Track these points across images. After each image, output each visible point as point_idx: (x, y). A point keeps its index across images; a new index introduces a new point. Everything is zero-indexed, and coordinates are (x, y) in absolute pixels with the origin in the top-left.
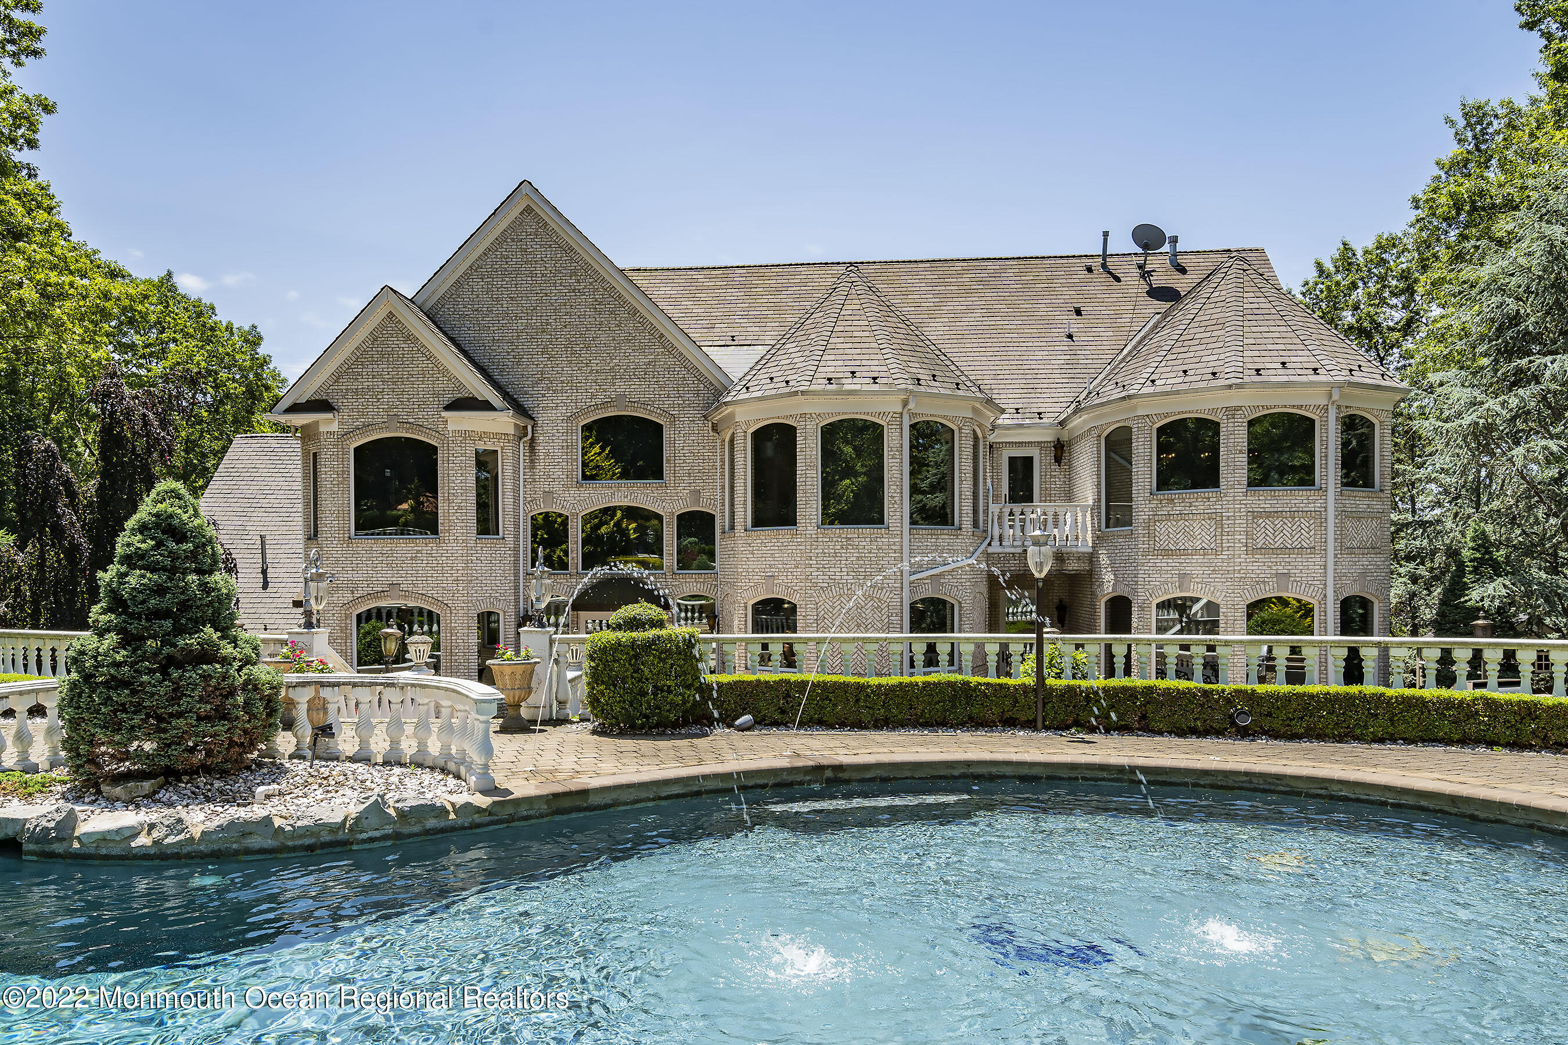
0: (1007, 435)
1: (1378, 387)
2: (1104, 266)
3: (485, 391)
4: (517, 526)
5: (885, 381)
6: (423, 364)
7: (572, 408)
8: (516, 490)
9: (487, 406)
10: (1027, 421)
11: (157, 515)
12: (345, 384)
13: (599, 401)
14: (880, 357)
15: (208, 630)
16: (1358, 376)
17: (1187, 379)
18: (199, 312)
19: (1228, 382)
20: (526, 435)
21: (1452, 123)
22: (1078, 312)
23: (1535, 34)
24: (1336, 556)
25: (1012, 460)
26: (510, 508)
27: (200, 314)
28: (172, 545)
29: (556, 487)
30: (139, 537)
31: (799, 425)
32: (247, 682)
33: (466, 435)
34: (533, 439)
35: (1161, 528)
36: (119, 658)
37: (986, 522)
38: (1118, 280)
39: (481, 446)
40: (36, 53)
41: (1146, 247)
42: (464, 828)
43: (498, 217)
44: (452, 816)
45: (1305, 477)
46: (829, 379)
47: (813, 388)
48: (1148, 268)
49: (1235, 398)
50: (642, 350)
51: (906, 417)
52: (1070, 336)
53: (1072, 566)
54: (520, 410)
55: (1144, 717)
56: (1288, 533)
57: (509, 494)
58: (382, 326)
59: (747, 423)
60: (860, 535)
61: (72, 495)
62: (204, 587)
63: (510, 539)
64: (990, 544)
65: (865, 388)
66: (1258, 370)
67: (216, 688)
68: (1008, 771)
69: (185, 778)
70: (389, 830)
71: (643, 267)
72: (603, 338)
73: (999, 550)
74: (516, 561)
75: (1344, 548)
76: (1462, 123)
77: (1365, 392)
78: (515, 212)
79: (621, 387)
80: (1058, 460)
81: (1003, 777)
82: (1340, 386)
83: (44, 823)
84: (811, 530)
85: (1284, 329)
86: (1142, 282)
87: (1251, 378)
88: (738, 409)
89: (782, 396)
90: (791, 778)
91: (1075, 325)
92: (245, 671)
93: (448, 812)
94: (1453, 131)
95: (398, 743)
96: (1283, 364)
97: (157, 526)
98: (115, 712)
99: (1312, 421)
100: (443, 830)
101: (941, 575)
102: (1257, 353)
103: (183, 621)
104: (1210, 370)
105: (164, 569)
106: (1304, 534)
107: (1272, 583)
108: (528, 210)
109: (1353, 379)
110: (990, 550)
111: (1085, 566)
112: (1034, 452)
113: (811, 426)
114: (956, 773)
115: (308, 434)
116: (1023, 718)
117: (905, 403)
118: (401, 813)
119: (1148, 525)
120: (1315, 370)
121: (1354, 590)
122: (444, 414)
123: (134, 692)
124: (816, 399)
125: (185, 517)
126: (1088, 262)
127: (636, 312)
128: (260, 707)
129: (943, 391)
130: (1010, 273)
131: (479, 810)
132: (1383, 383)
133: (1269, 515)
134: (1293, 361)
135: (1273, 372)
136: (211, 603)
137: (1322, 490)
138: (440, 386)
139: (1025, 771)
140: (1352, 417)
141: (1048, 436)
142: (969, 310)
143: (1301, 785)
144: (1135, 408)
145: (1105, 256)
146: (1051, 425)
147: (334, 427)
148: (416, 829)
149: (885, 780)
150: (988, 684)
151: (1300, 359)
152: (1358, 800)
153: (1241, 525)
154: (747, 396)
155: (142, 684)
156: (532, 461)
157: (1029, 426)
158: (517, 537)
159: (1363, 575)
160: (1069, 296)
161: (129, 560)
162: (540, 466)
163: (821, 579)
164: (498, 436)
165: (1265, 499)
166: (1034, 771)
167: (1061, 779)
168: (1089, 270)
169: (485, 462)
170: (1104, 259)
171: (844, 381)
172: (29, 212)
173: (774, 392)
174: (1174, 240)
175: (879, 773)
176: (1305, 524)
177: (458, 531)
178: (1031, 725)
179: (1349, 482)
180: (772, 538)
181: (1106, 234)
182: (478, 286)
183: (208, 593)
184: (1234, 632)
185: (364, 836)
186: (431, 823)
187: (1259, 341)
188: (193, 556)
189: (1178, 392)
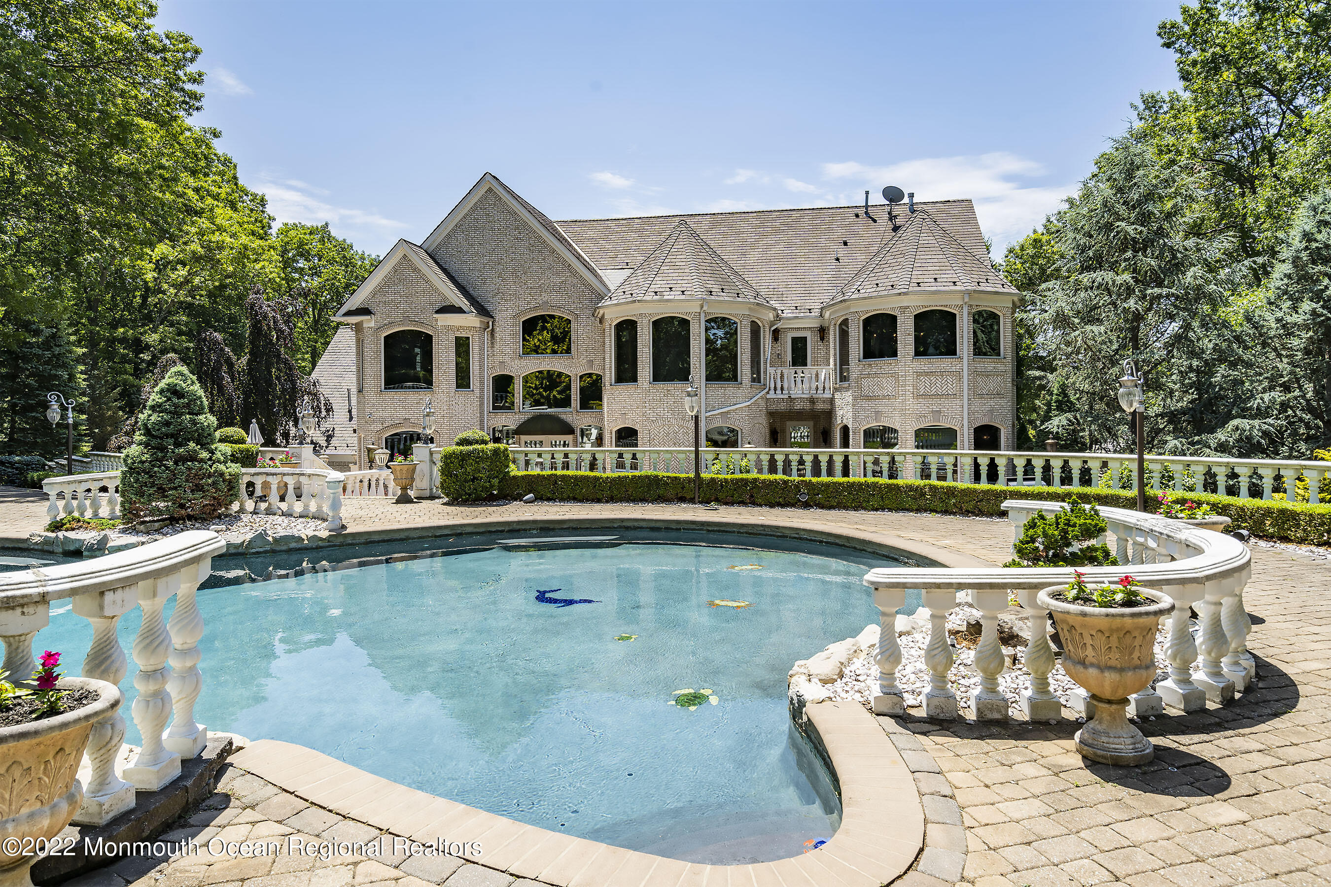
0: (790, 324)
1: (996, 293)
2: (866, 213)
3: (461, 301)
4: (482, 382)
5: (689, 293)
6: (422, 283)
7: (517, 311)
8: (481, 361)
9: (460, 310)
10: (802, 315)
11: (168, 385)
12: (378, 298)
13: (532, 306)
14: (689, 278)
15: (192, 445)
16: (984, 287)
17: (878, 289)
18: (344, 248)
19: (899, 291)
20: (488, 327)
21: (1136, 108)
22: (845, 244)
23: (1171, 50)
24: (969, 400)
25: (794, 340)
26: (477, 372)
27: (343, 249)
28: (175, 400)
29: (507, 359)
30: (159, 396)
31: (639, 321)
32: (216, 471)
33: (449, 328)
34: (493, 330)
35: (865, 382)
36: (144, 459)
37: (765, 379)
38: (875, 221)
39: (459, 334)
40: (198, 109)
41: (891, 200)
42: (312, 548)
43: (473, 193)
44: (306, 542)
45: (951, 350)
46: (656, 293)
47: (646, 298)
48: (894, 213)
49: (905, 301)
50: (558, 274)
51: (703, 315)
52: (838, 259)
53: (820, 406)
54: (483, 311)
55: (752, 496)
56: (939, 385)
57: (477, 364)
58: (400, 263)
59: (611, 319)
60: (675, 388)
61: (231, 365)
62: (194, 423)
63: (477, 391)
64: (768, 393)
65: (677, 297)
66: (918, 283)
67: (196, 475)
68: (644, 524)
69: (181, 522)
70: (268, 548)
71: (579, 219)
72: (535, 267)
73: (774, 396)
74: (482, 405)
75: (976, 394)
76: (1142, 107)
77: (989, 296)
78: (482, 191)
79: (545, 297)
80: (822, 339)
81: (641, 528)
82: (969, 293)
83: (92, 541)
84: (646, 385)
85: (941, 256)
86: (890, 223)
87: (914, 288)
88: (606, 311)
89: (627, 303)
90: (518, 527)
91: (842, 252)
92: (214, 466)
93: (303, 540)
94: (1137, 112)
95: (308, 506)
96: (935, 279)
97: (168, 390)
98: (141, 486)
99: (955, 315)
100: (300, 549)
101: (728, 412)
102: (921, 273)
103: (180, 440)
104: (891, 284)
105: (170, 412)
106: (950, 385)
107: (930, 417)
108: (490, 190)
109: (980, 288)
110: (768, 396)
111: (827, 407)
112: (808, 334)
113: (645, 321)
114: (616, 525)
115: (358, 328)
116: (688, 497)
117: (702, 307)
118: (275, 539)
119: (858, 380)
120: (954, 283)
121: (985, 421)
122: (435, 316)
123: (151, 477)
124: (648, 305)
125: (184, 385)
126: (856, 211)
127: (554, 251)
128: (223, 486)
129: (727, 299)
130: (806, 219)
131: (321, 539)
132: (1002, 290)
133: (927, 374)
134: (942, 278)
135: (928, 284)
136: (197, 430)
137: (961, 358)
138: (433, 299)
139: (653, 525)
140: (980, 313)
141: (815, 324)
142: (777, 243)
143: (787, 532)
144: (849, 307)
145: (867, 206)
146: (816, 317)
147: (372, 324)
148: (284, 548)
149: (575, 529)
150: (668, 477)
151: (950, 276)
152: (811, 540)
153: (910, 380)
154: (610, 303)
155: (155, 472)
156: (492, 343)
157: (802, 318)
158: (482, 390)
159: (991, 411)
160: (839, 233)
161: (153, 408)
162: (497, 346)
163: (652, 416)
164: (470, 328)
165: (924, 364)
166: (658, 525)
167: (672, 529)
168: (857, 216)
169: (462, 346)
170: (867, 209)
171: (665, 293)
172: (202, 198)
173: (624, 301)
174: (911, 196)
175: (571, 525)
176: (950, 379)
177: (444, 386)
178: (692, 501)
179: (978, 351)
180: (625, 389)
181: (867, 193)
182: (461, 237)
183: (195, 425)
184: (906, 448)
185: (254, 550)
186: (293, 545)
187: (924, 265)
188: (188, 405)
189: (871, 298)
